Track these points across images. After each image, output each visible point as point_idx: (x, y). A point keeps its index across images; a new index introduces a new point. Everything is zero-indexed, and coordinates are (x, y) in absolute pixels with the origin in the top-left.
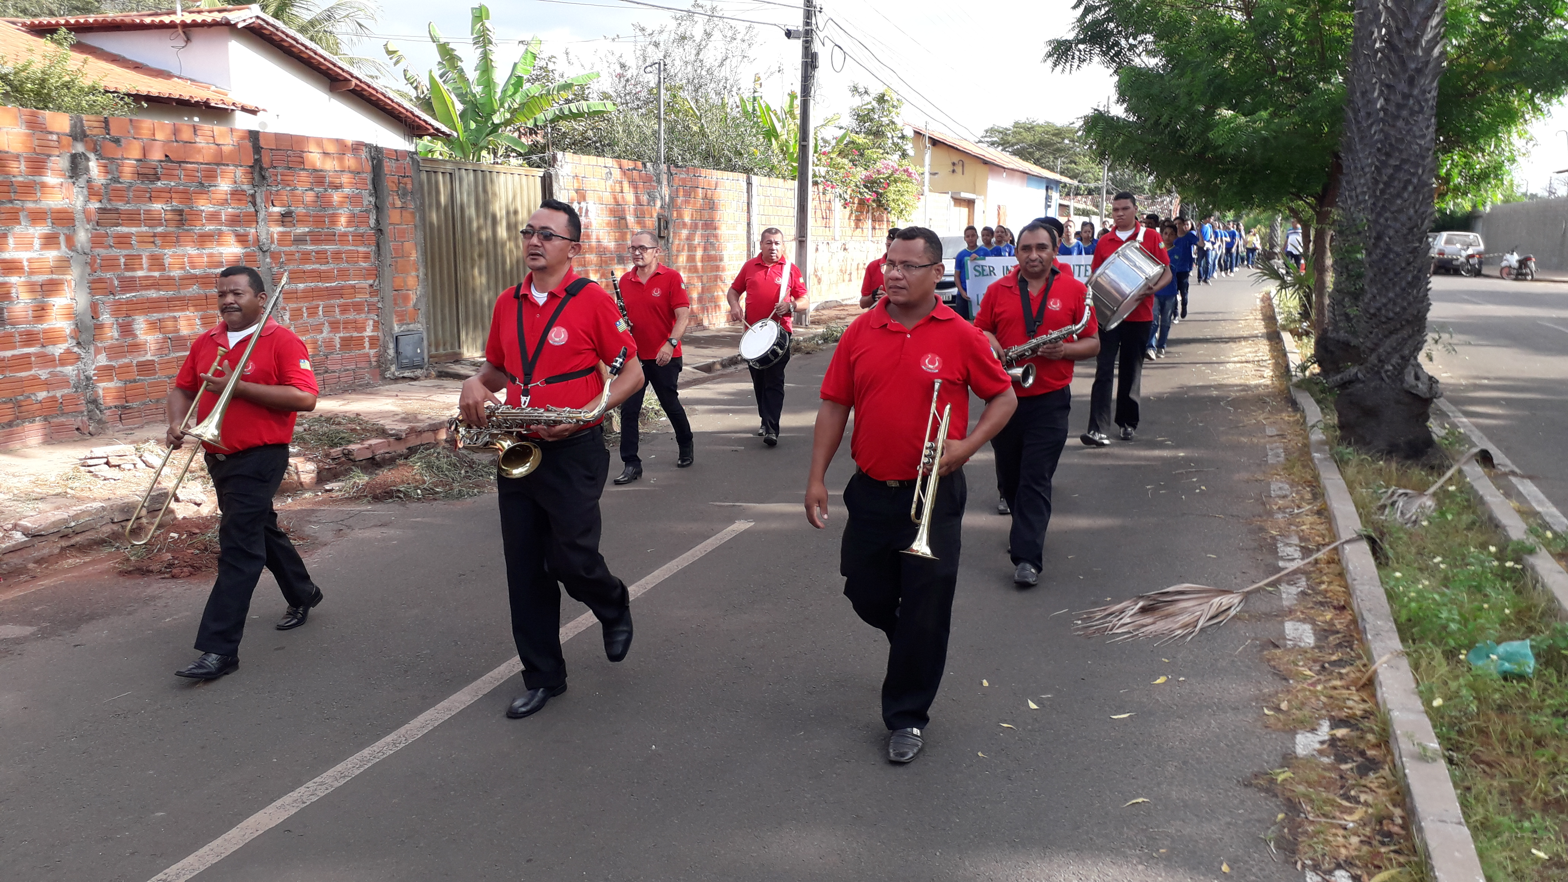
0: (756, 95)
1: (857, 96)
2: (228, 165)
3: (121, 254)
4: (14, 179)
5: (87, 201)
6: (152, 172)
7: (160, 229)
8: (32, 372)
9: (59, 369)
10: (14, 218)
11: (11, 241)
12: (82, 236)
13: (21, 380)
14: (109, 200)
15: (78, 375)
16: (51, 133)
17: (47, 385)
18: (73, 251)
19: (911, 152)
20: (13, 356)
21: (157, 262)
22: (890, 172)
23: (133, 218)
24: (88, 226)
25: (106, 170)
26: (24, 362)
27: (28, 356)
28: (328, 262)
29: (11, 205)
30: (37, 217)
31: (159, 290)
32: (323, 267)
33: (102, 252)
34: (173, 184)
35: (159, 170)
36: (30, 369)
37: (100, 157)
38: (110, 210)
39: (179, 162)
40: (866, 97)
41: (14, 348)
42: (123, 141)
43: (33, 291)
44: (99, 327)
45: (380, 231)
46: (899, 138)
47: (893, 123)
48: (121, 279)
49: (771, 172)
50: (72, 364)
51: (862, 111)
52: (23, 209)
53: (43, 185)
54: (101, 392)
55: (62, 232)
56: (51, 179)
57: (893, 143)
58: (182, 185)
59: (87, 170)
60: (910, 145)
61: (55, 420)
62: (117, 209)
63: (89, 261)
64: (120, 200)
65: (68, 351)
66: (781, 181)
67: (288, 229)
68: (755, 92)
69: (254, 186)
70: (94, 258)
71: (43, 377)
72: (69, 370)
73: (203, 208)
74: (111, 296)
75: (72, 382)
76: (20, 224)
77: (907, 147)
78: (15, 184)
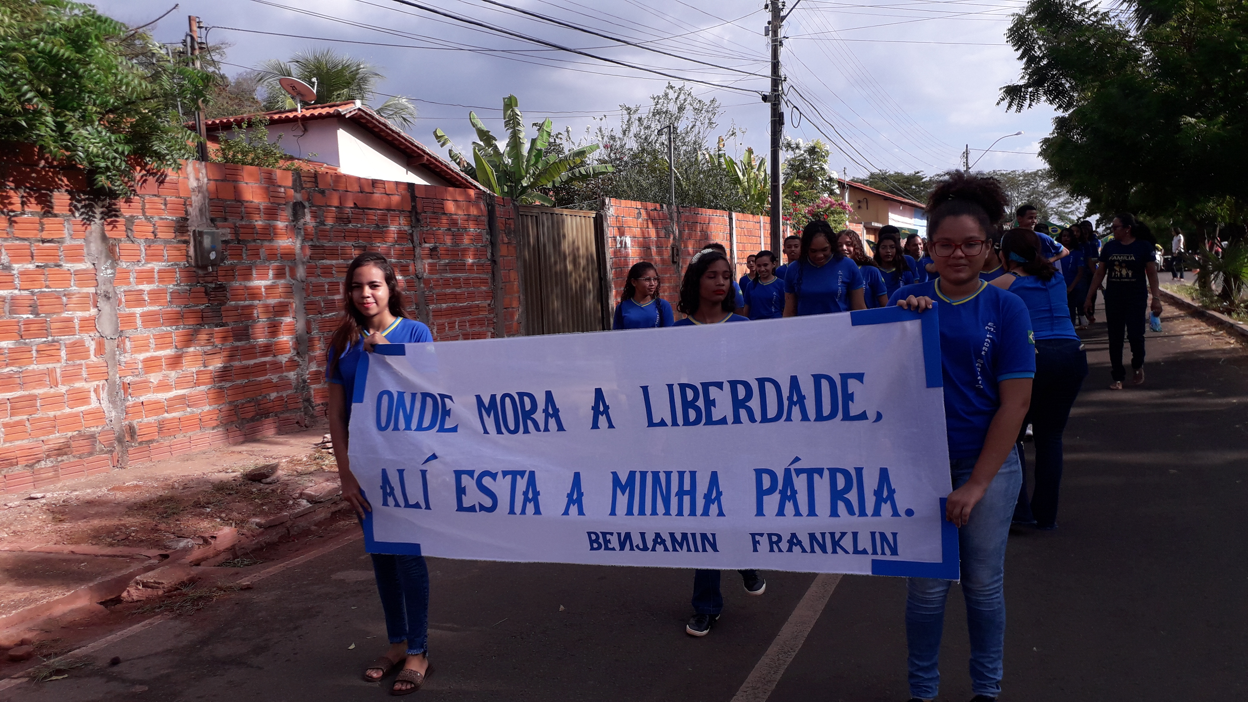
0: (720, 152)
2: (395, 211)
3: (324, 280)
4: (256, 223)
5: (304, 239)
6: (346, 216)
8: (267, 377)
9: (285, 374)
10: (255, 254)
11: (254, 272)
12: (300, 269)
13: (260, 383)
14: (318, 239)
15: (297, 379)
16: (280, 186)
17: (276, 387)
18: (294, 280)
19: (838, 191)
20: (255, 364)
22: (826, 206)
23: (332, 253)
24: (304, 260)
25: (315, 216)
26: (261, 369)
27: (264, 363)
28: (461, 287)
29: (254, 244)
30: (271, 256)
32: (458, 291)
33: (313, 280)
34: (359, 226)
35: (350, 215)
36: (266, 374)
37: (312, 205)
38: (318, 246)
39: (363, 209)
41: (255, 358)
42: (327, 191)
43: (267, 312)
44: (311, 340)
45: (494, 262)
46: (827, 180)
47: (823, 169)
48: (326, 302)
49: (743, 209)
50: (293, 370)
51: (794, 162)
52: (262, 247)
53: (276, 229)
54: (312, 392)
55: (287, 264)
56: (280, 223)
57: (823, 185)
58: (365, 226)
59: (303, 215)
60: (837, 186)
61: (282, 415)
62: (323, 246)
63: (305, 287)
64: (326, 239)
65: (291, 360)
66: (751, 216)
67: (435, 261)
68: (719, 150)
69: (412, 227)
70: (308, 285)
71: (274, 381)
72: (292, 375)
73: (378, 245)
74: (319, 316)
75: (294, 384)
76: (260, 259)
77: (834, 187)
78: (257, 227)
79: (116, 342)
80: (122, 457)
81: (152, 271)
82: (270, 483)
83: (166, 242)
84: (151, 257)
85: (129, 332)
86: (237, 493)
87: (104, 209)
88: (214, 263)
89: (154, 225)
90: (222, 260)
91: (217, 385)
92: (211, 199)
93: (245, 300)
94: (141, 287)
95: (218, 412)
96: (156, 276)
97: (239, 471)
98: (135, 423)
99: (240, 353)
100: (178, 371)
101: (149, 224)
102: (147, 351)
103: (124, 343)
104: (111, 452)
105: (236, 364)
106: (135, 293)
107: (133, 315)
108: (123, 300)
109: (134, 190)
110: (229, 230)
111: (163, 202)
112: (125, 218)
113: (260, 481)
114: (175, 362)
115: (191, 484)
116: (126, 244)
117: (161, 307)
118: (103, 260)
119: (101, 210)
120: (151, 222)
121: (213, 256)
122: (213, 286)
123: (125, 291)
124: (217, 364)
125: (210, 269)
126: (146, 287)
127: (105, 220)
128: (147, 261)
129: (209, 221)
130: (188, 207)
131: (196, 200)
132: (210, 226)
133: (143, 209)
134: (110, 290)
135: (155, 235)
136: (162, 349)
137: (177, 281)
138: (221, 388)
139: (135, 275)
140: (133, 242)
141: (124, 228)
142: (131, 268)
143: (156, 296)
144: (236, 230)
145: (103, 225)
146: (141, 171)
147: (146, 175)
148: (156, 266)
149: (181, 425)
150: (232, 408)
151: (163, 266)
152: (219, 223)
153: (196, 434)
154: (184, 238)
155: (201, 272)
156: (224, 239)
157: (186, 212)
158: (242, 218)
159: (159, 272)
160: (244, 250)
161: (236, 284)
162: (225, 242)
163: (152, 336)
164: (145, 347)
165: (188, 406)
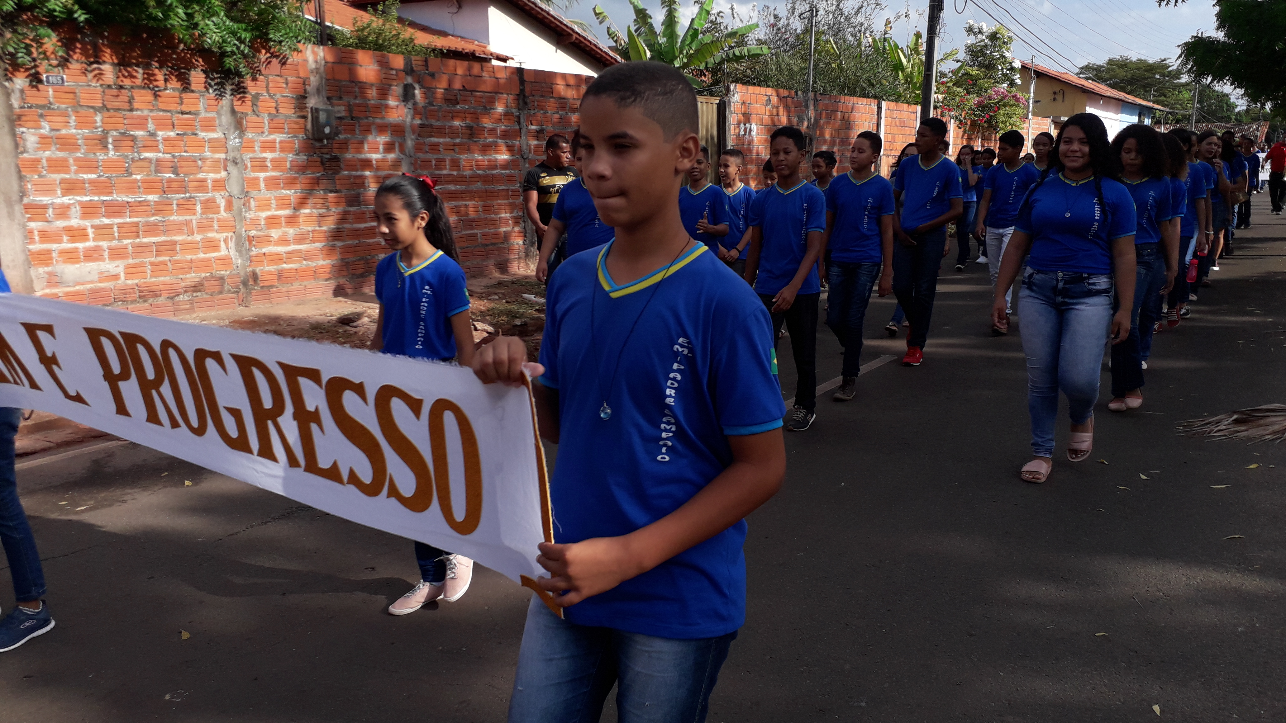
0: (886, 36)
1: (972, 36)
2: (502, 93)
3: (432, 157)
4: (368, 102)
5: (413, 118)
6: (453, 98)
7: (458, 140)
8: (376, 240)
10: (367, 130)
11: (366, 146)
12: (410, 143)
13: (369, 245)
14: (427, 118)
16: (392, 69)
18: (402, 154)
19: (1019, 82)
20: (365, 227)
21: (455, 164)
22: (999, 97)
23: (441, 132)
24: (413, 137)
25: (426, 95)
29: (366, 121)
30: (382, 129)
31: (456, 185)
33: (421, 155)
34: (467, 107)
35: (458, 96)
36: (375, 237)
37: (422, 87)
38: (427, 125)
39: (471, 91)
40: (979, 36)
41: (365, 222)
42: (437, 75)
46: (1008, 70)
47: (1004, 57)
49: (898, 98)
51: (976, 47)
52: (373, 123)
53: (387, 107)
55: (397, 140)
56: (392, 103)
57: (1003, 74)
58: (473, 108)
59: (414, 95)
60: (1018, 76)
62: (432, 125)
63: (413, 162)
64: (433, 118)
66: (905, 105)
68: (885, 34)
69: (519, 109)
70: (416, 161)
73: (486, 125)
76: (371, 134)
77: (1015, 77)
78: (370, 106)
79: (242, 201)
80: (246, 297)
81: (274, 141)
82: (356, 327)
83: (287, 117)
84: (274, 129)
85: (254, 193)
86: (327, 332)
87: (234, 87)
88: (328, 137)
89: (277, 102)
90: (337, 134)
91: (331, 243)
92: (328, 80)
93: (357, 171)
94: (264, 155)
95: (330, 266)
96: (278, 146)
97: (335, 316)
98: (258, 270)
99: (351, 216)
100: (296, 229)
101: (272, 100)
102: (269, 210)
103: (249, 203)
104: (237, 292)
105: (347, 226)
106: (259, 160)
107: (257, 179)
108: (249, 165)
109: (260, 71)
110: (343, 108)
111: (284, 81)
112: (251, 94)
113: (348, 324)
114: (292, 220)
115: (295, 323)
116: (252, 117)
117: (282, 173)
118: (232, 130)
119: (231, 87)
120: (274, 99)
121: (327, 130)
122: (328, 156)
123: (251, 158)
124: (329, 224)
125: (325, 142)
126: (269, 155)
127: (235, 96)
128: (270, 133)
129: (325, 99)
130: (307, 87)
131: (314, 80)
132: (326, 104)
133: (267, 87)
134: (238, 156)
135: (277, 111)
136: (281, 209)
137: (296, 151)
138: (333, 246)
139: (259, 144)
140: (258, 116)
141: (250, 103)
142: (256, 138)
143: (277, 164)
144: (349, 108)
145: (232, 100)
146: (266, 54)
147: (270, 57)
148: (278, 137)
149: (298, 275)
150: (343, 264)
151: (284, 137)
152: (335, 101)
153: (311, 284)
154: (302, 114)
155: (318, 144)
156: (339, 115)
157: (305, 90)
158: (356, 97)
159: (281, 142)
160: (357, 125)
161: (349, 156)
162: (340, 118)
163: (273, 198)
164: (267, 207)
165: (305, 260)
